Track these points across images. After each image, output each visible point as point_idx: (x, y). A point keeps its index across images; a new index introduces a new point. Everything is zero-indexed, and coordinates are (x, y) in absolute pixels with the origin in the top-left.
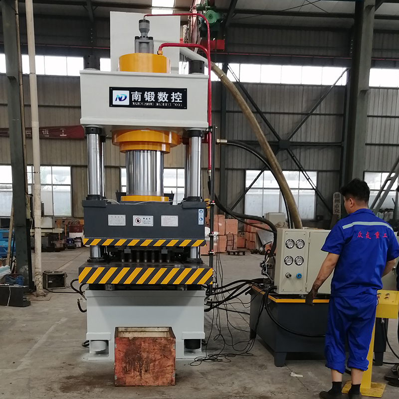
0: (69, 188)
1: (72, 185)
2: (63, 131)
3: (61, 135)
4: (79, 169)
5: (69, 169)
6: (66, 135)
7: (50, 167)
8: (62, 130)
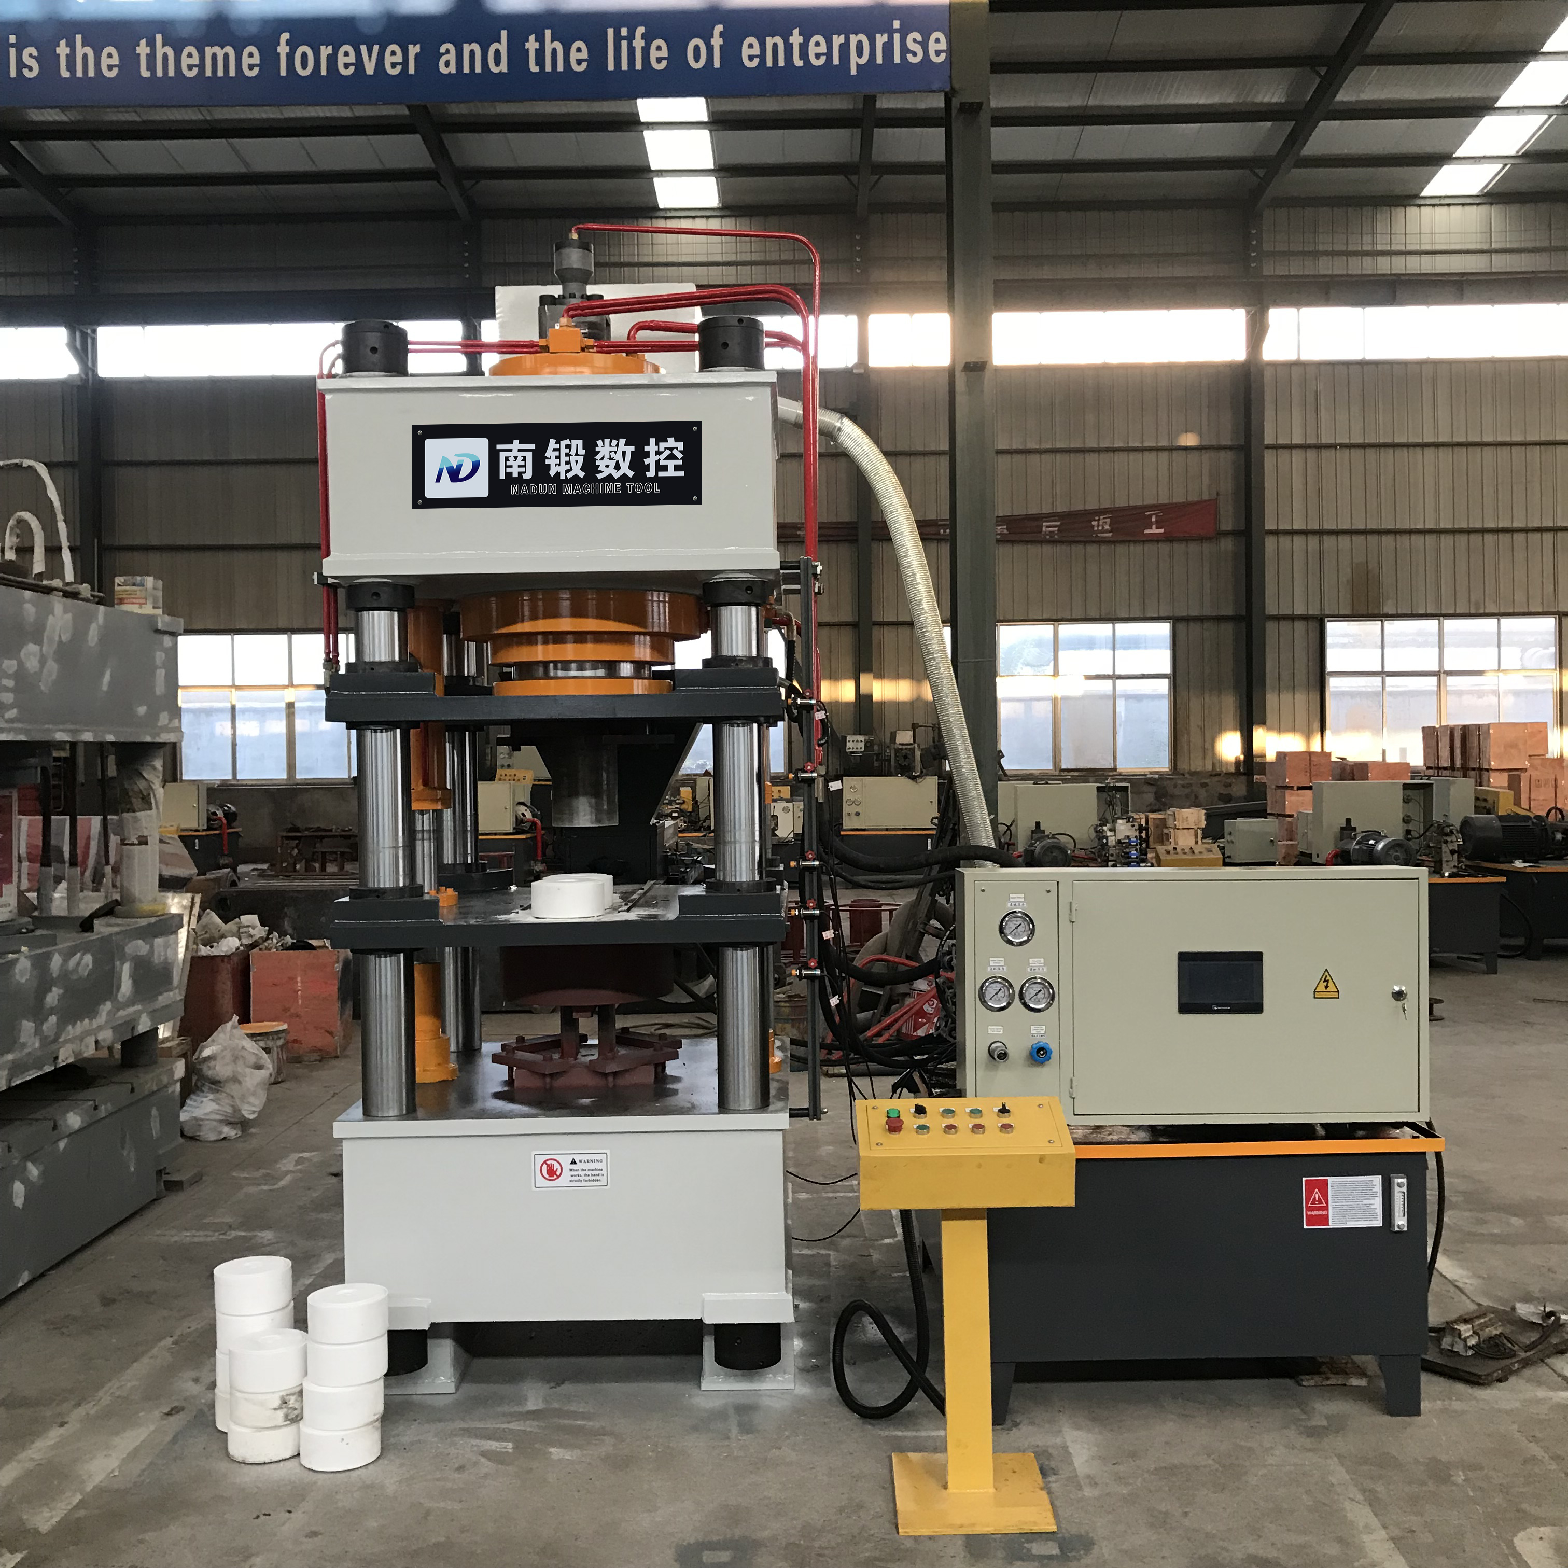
0: (1163, 686)
1: (1175, 678)
2: (1154, 519)
3: (1147, 531)
4: (1195, 628)
5: (1163, 629)
6: (1162, 531)
7: (1110, 626)
8: (1150, 516)
